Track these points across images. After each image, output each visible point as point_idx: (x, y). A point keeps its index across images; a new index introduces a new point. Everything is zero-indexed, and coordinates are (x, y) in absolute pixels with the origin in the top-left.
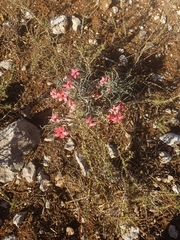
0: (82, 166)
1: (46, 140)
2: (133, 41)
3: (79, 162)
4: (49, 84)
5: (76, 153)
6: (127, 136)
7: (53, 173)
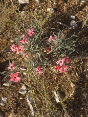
0: (31, 107)
1: (5, 84)
2: (84, 9)
3: (29, 104)
4: (12, 41)
5: (27, 96)
6: (72, 85)
7: (7, 111)
